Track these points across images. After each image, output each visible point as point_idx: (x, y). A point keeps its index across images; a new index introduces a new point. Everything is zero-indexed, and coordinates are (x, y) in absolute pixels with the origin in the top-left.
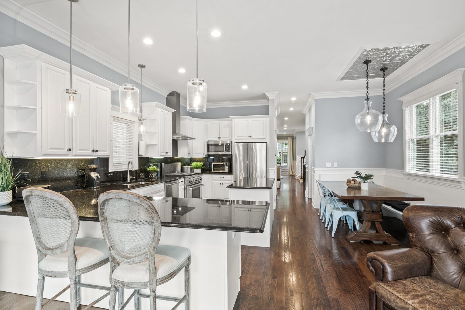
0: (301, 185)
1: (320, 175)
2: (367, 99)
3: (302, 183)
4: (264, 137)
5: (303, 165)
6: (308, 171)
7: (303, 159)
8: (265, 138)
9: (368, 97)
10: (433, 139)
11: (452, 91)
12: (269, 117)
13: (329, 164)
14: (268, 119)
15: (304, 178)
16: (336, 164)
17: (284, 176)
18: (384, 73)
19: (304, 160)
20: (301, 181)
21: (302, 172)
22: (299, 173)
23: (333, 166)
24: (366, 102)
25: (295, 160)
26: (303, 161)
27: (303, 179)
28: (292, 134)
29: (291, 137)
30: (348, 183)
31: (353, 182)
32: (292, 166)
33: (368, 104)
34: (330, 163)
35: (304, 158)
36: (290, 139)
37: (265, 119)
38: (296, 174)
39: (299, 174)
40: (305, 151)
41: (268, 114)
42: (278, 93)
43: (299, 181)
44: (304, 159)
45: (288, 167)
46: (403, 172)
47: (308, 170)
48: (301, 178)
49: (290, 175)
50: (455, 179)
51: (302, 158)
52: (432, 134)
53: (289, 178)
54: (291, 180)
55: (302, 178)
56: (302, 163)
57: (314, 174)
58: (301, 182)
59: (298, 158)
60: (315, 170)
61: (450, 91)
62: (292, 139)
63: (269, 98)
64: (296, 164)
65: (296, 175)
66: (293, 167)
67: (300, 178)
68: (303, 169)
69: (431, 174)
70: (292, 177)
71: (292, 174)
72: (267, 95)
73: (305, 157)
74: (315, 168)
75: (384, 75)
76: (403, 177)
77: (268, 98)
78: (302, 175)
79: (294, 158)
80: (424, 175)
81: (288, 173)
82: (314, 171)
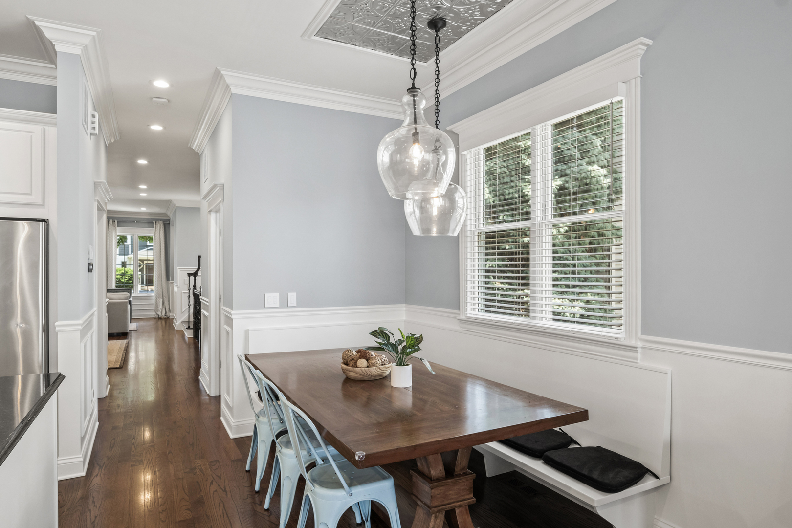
0: (189, 345)
1: (247, 332)
2: (411, 88)
3: (192, 341)
4: (36, 198)
5: (194, 295)
6: (207, 314)
7: (192, 278)
8: (40, 201)
9: (413, 84)
10: (541, 233)
11: (611, 103)
12: (55, 124)
13: (273, 299)
14: (52, 131)
15: (196, 325)
16: (292, 297)
17: (142, 323)
18: (437, 35)
19: (195, 279)
20: (189, 334)
21: (192, 311)
22: (182, 313)
23: (284, 303)
24: (407, 98)
25: (173, 280)
26: (192, 283)
27: (192, 331)
28: (165, 214)
29: (161, 220)
30: (346, 364)
31: (363, 363)
32: (165, 294)
33: (414, 105)
34: (277, 295)
35: (195, 274)
36: (158, 225)
37: (38, 128)
38: (173, 316)
39: (181, 316)
40: (199, 257)
41: (54, 111)
42: (94, 34)
43: (183, 335)
44: (195, 277)
45: (154, 298)
46: (459, 314)
47: (207, 311)
48: (189, 328)
49: (160, 318)
50: (617, 339)
51: (189, 275)
52: (539, 219)
53: (157, 329)
54: (161, 333)
55: (192, 326)
56: (192, 288)
57: (229, 329)
58: (187, 339)
59: (180, 274)
60: (233, 317)
61: (606, 103)
62: (164, 225)
63: (57, 48)
64: (176, 289)
65: (176, 320)
66: (166, 297)
67: (186, 326)
68: (192, 302)
69: (537, 322)
70: (164, 322)
71: (164, 314)
72: (48, 34)
73: (199, 273)
74: (233, 312)
75: (437, 42)
76: (457, 327)
77: (53, 46)
78: (192, 319)
79: (169, 275)
80: (519, 324)
81: (152, 314)
82: (229, 321)
